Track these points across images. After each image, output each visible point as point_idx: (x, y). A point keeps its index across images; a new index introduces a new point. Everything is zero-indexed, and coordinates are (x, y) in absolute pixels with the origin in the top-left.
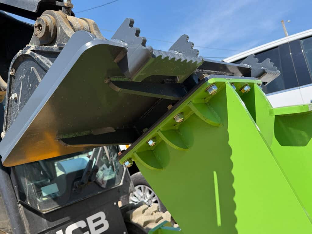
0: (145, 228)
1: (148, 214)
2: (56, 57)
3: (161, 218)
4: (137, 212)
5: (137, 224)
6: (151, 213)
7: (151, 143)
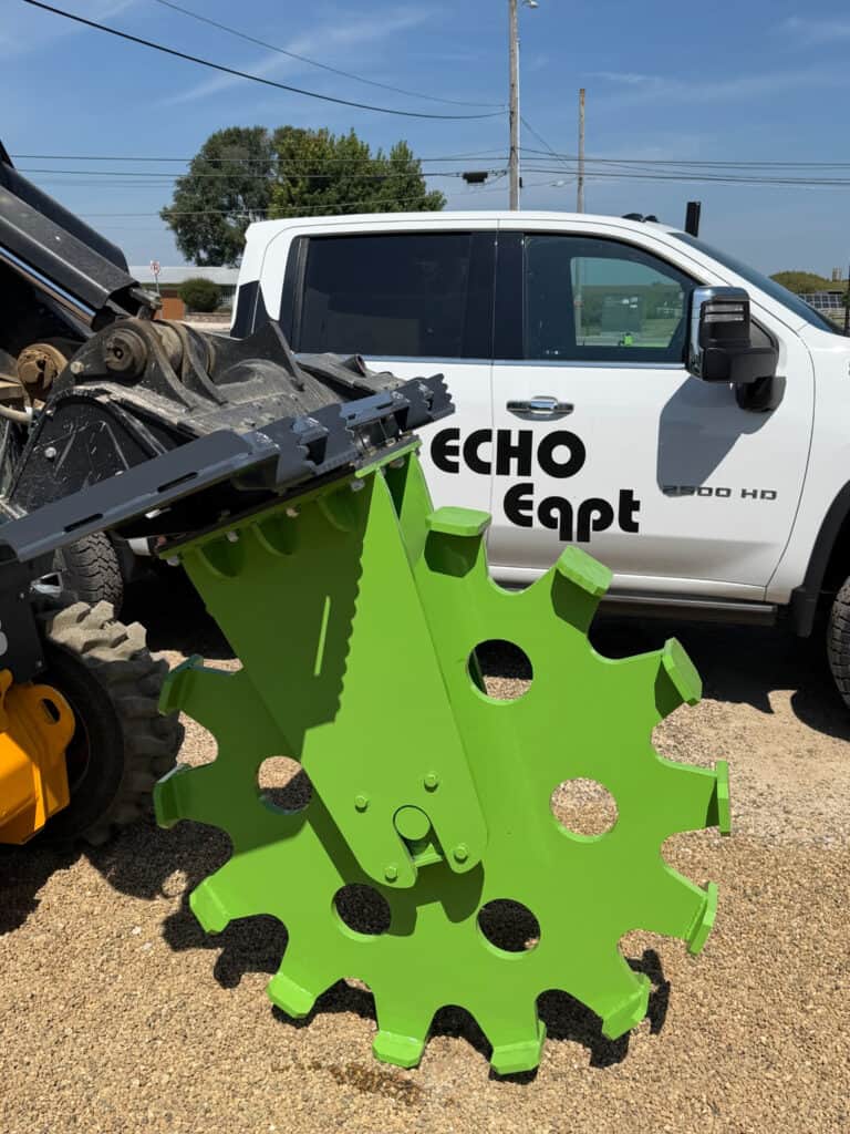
0: (85, 656)
1: (91, 626)
2: (179, 444)
3: (125, 637)
4: (65, 618)
5: (64, 645)
6: (100, 623)
7: (233, 538)
